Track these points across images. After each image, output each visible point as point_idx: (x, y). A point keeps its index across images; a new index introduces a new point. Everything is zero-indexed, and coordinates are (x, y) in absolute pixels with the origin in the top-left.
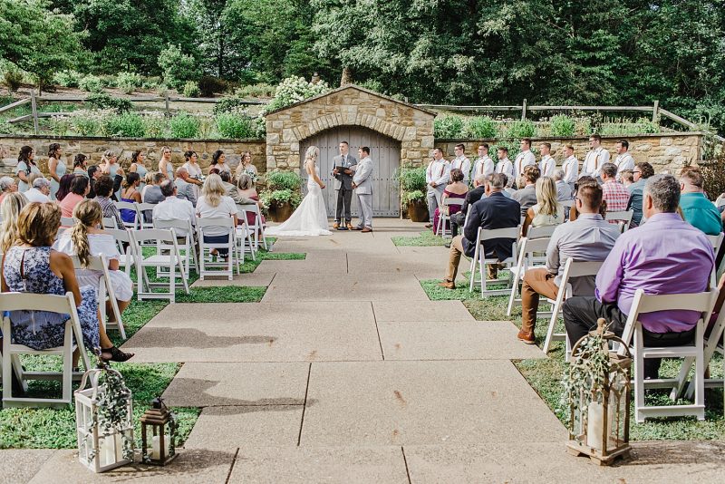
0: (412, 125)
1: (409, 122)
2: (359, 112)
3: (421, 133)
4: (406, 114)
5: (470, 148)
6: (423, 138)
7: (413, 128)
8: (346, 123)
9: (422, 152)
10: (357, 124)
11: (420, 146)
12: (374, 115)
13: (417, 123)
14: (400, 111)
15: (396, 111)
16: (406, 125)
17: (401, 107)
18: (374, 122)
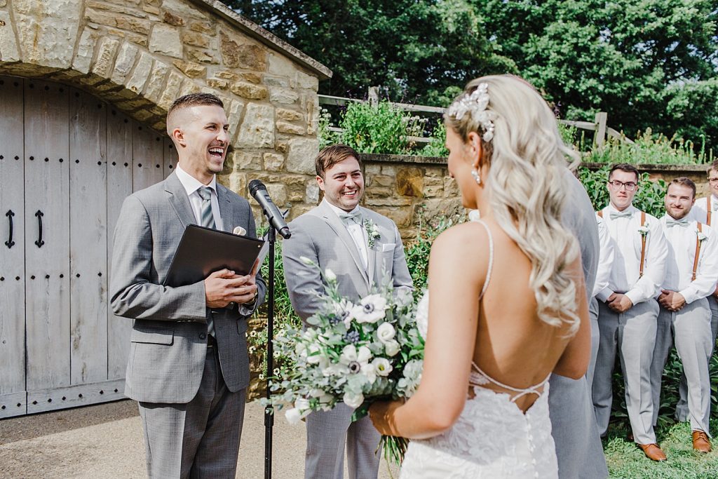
0: (263, 97)
1: (255, 89)
2: (86, 22)
3: (289, 126)
4: (244, 59)
5: (388, 181)
6: (293, 142)
7: (265, 108)
8: (34, 56)
9: (289, 187)
10: (81, 67)
11: (283, 169)
12: (145, 45)
13: (275, 93)
14: (228, 46)
15: (214, 45)
16: (244, 96)
17: (232, 36)
18: (142, 70)
